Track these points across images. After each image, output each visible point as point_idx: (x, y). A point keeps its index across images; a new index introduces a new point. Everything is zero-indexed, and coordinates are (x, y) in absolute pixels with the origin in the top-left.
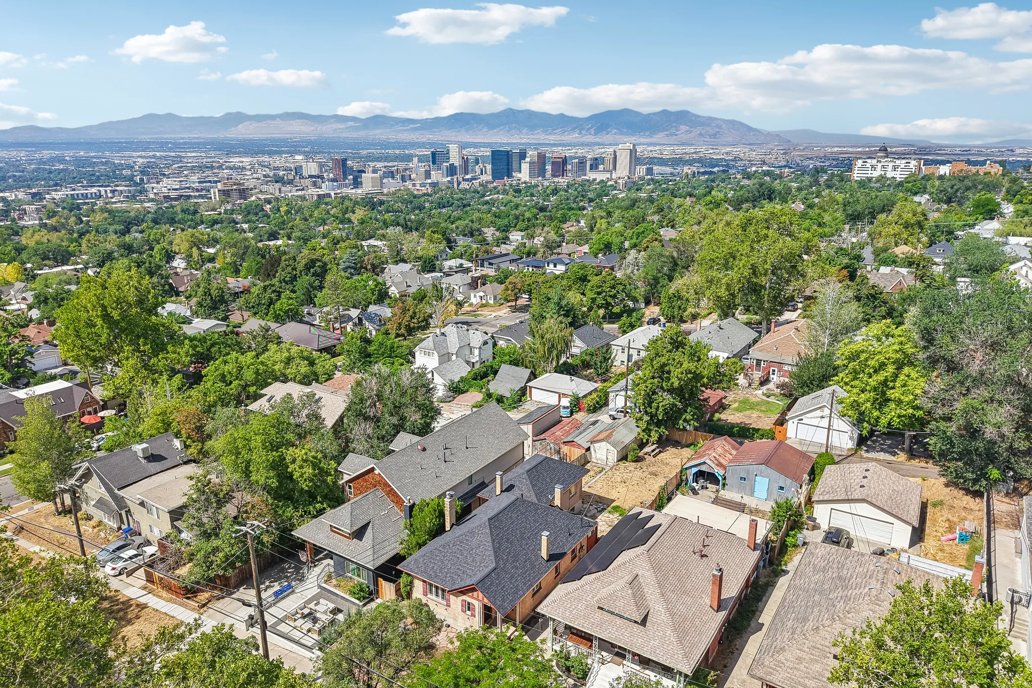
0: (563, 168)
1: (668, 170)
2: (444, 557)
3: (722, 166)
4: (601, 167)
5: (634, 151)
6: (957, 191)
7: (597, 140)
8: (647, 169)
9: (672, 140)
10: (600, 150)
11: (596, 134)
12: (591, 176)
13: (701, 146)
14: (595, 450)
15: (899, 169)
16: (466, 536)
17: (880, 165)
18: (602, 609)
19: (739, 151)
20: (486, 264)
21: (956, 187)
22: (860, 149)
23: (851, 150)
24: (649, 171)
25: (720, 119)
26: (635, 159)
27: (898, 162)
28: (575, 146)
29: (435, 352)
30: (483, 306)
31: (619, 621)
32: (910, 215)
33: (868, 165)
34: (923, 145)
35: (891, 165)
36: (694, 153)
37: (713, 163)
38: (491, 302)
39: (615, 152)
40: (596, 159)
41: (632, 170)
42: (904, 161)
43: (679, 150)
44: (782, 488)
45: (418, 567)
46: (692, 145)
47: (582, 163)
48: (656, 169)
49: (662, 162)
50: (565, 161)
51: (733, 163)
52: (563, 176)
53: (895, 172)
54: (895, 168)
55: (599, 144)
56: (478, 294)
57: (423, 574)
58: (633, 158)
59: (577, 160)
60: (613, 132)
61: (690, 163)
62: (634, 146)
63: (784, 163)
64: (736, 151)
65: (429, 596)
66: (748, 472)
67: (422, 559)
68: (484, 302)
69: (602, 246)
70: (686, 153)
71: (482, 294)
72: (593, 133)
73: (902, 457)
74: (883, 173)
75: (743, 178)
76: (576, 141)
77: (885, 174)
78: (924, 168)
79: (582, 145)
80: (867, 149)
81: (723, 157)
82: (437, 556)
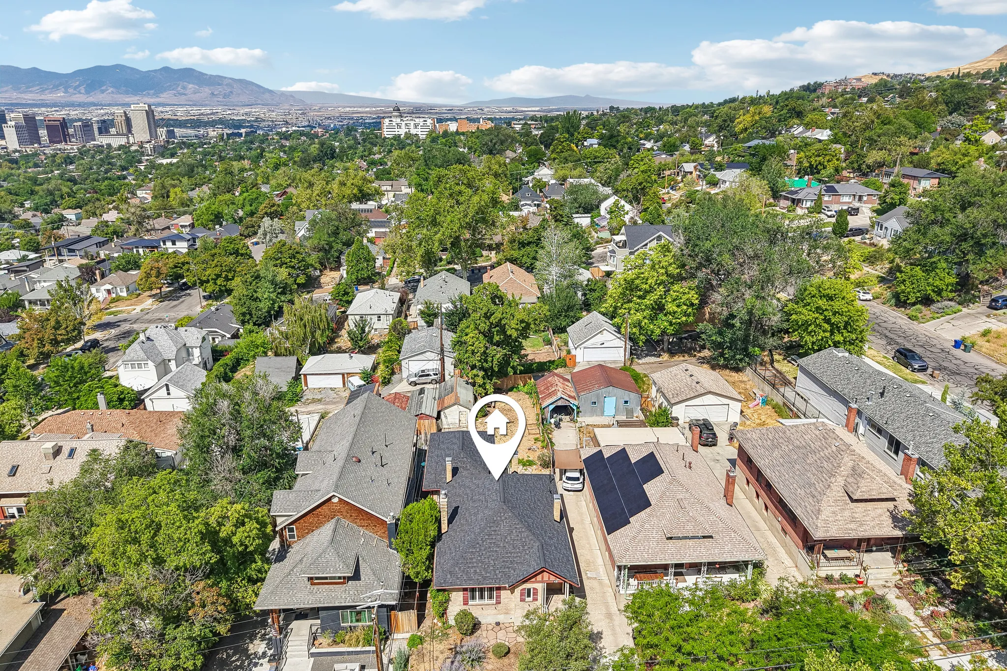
0: (64, 132)
1: (191, 132)
2: (480, 556)
3: (247, 127)
4: (113, 131)
5: (150, 113)
6: (495, 144)
7: (91, 99)
8: (168, 131)
9: (182, 99)
10: (99, 111)
11: (88, 92)
12: (103, 140)
13: (216, 106)
14: (446, 417)
15: (419, 127)
16: (490, 527)
17: (403, 123)
18: (671, 538)
19: (258, 111)
20: (64, 251)
21: (494, 141)
22: (368, 109)
23: (360, 109)
24: (171, 134)
25: (230, 78)
26: (153, 122)
27: (417, 120)
28: (63, 107)
29: (149, 362)
30: (114, 301)
31: (690, 542)
32: (497, 166)
33: (394, 124)
34: (418, 105)
35: (412, 123)
36: (212, 114)
37: (239, 125)
38: (124, 294)
39: (125, 113)
40: (104, 121)
41: (153, 134)
42: (422, 120)
43: (195, 111)
44: (626, 402)
45: (458, 578)
46: (206, 105)
47: (88, 126)
48: (178, 131)
49: (182, 124)
50: (64, 124)
51: (256, 124)
52: (66, 142)
53: (417, 130)
54: (416, 126)
55: (95, 105)
56: (103, 288)
57: (468, 582)
58: (152, 120)
59: (80, 123)
60: (110, 91)
61: (213, 124)
62: (149, 106)
63: (307, 124)
64: (255, 112)
65: (470, 603)
66: (598, 396)
67: (457, 569)
68: (114, 295)
69: (212, 217)
70: (202, 114)
71: (109, 287)
72: (83, 91)
73: (665, 357)
74: (407, 130)
75: (281, 139)
76: (63, 101)
77: (409, 131)
78: (437, 125)
79: (72, 105)
80: (374, 109)
81: (244, 118)
82: (471, 559)
